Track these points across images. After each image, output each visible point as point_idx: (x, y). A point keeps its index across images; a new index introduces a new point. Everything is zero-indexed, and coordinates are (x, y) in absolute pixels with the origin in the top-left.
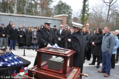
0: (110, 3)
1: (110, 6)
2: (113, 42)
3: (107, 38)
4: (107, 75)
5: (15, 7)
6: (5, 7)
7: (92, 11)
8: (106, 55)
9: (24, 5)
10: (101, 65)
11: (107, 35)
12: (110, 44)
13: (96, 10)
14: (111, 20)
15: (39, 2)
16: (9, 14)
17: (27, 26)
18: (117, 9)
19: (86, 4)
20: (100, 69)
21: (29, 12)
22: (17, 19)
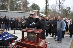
0: (60, 4)
1: (60, 6)
2: (63, 24)
3: (60, 22)
4: (60, 42)
5: (9, 7)
6: (3, 7)
7: (51, 8)
8: (59, 31)
9: (14, 6)
10: (57, 37)
11: (60, 21)
12: (62, 26)
13: (53, 8)
14: (61, 13)
15: (22, 4)
16: (5, 11)
17: (15, 17)
18: (63, 7)
19: (48, 4)
20: (56, 39)
21: (16, 9)
22: (10, 13)
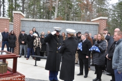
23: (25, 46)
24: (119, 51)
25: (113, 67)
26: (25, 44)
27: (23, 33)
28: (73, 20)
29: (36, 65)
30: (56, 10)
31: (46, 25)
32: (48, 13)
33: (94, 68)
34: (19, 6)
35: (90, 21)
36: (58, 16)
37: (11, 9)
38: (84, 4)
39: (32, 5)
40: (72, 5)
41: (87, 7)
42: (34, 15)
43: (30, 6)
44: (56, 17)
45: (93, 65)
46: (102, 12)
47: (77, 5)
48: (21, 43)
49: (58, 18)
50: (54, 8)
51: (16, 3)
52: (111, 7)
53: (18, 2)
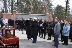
23: (18, 25)
24: (57, 26)
25: (54, 33)
26: (18, 24)
27: (17, 20)
28: (38, 14)
29: (23, 33)
30: (31, 10)
31: (27, 16)
32: (28, 11)
33: (47, 34)
34: (15, 8)
35: (45, 14)
36: (32, 12)
37: (12, 9)
38: (43, 7)
39: (21, 8)
40: (38, 7)
41: (44, 8)
42: (22, 12)
43: (20, 8)
44: (31, 13)
45: (47, 33)
46: (50, 11)
47: (40, 7)
48: (16, 24)
49: (32, 13)
50: (30, 9)
51: (14, 7)
52: (54, 9)
53: (15, 7)
